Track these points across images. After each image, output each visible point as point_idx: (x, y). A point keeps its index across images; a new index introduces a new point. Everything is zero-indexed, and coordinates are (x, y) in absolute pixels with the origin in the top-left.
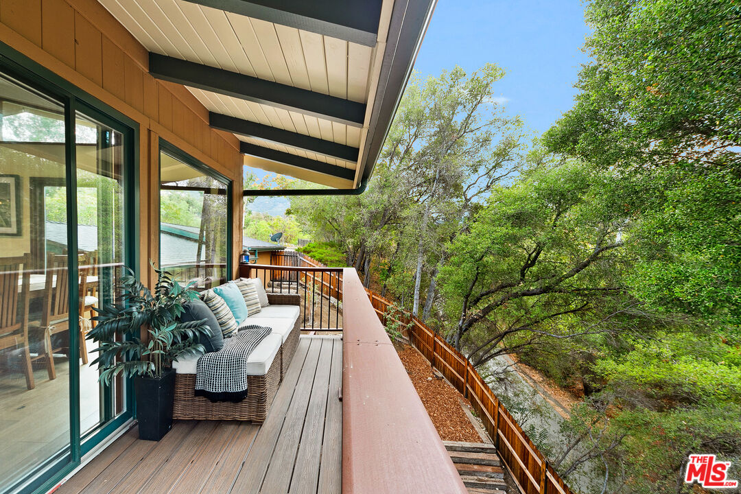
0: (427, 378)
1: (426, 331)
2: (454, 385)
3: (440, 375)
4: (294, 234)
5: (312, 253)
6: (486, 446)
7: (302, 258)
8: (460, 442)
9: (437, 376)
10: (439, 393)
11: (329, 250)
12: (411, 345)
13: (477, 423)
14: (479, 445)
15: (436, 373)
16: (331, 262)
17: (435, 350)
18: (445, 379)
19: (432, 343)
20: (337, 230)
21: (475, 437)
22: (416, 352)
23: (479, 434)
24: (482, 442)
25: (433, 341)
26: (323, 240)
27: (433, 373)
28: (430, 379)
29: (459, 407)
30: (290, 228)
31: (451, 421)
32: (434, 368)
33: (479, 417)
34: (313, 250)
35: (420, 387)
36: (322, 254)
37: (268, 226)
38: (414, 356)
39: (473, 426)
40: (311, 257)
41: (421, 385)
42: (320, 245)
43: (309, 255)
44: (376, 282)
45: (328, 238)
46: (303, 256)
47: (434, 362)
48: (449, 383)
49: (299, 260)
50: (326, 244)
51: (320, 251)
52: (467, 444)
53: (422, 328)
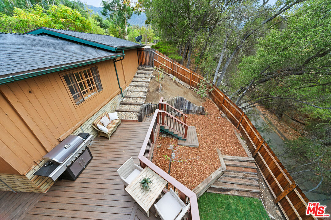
0: (217, 117)
1: (220, 93)
2: (231, 121)
3: (224, 115)
4: (152, 37)
5: (160, 49)
6: (250, 159)
7: (154, 52)
8: (236, 157)
9: (223, 116)
10: (224, 126)
11: (169, 46)
12: (209, 98)
13: (243, 143)
14: (247, 159)
15: (222, 114)
16: (171, 54)
17: (223, 103)
18: (226, 118)
19: (222, 100)
20: (173, 33)
21: (244, 154)
22: (212, 102)
23: (246, 151)
24: (248, 156)
25: (223, 99)
26: (166, 40)
27: (221, 114)
28: (219, 117)
29: (234, 135)
30: (149, 34)
31: (231, 143)
32: (221, 111)
33: (245, 140)
34: (161, 46)
35: (214, 122)
36: (165, 49)
37: (138, 32)
38: (211, 104)
39: (242, 147)
40: (160, 51)
41: (214, 121)
42: (164, 43)
43: (158, 50)
44: (192, 63)
45: (168, 38)
46: (155, 51)
47: (221, 109)
48: (229, 120)
49: (153, 53)
50: (168, 43)
51: (164, 47)
52: (240, 158)
53: (218, 91)
